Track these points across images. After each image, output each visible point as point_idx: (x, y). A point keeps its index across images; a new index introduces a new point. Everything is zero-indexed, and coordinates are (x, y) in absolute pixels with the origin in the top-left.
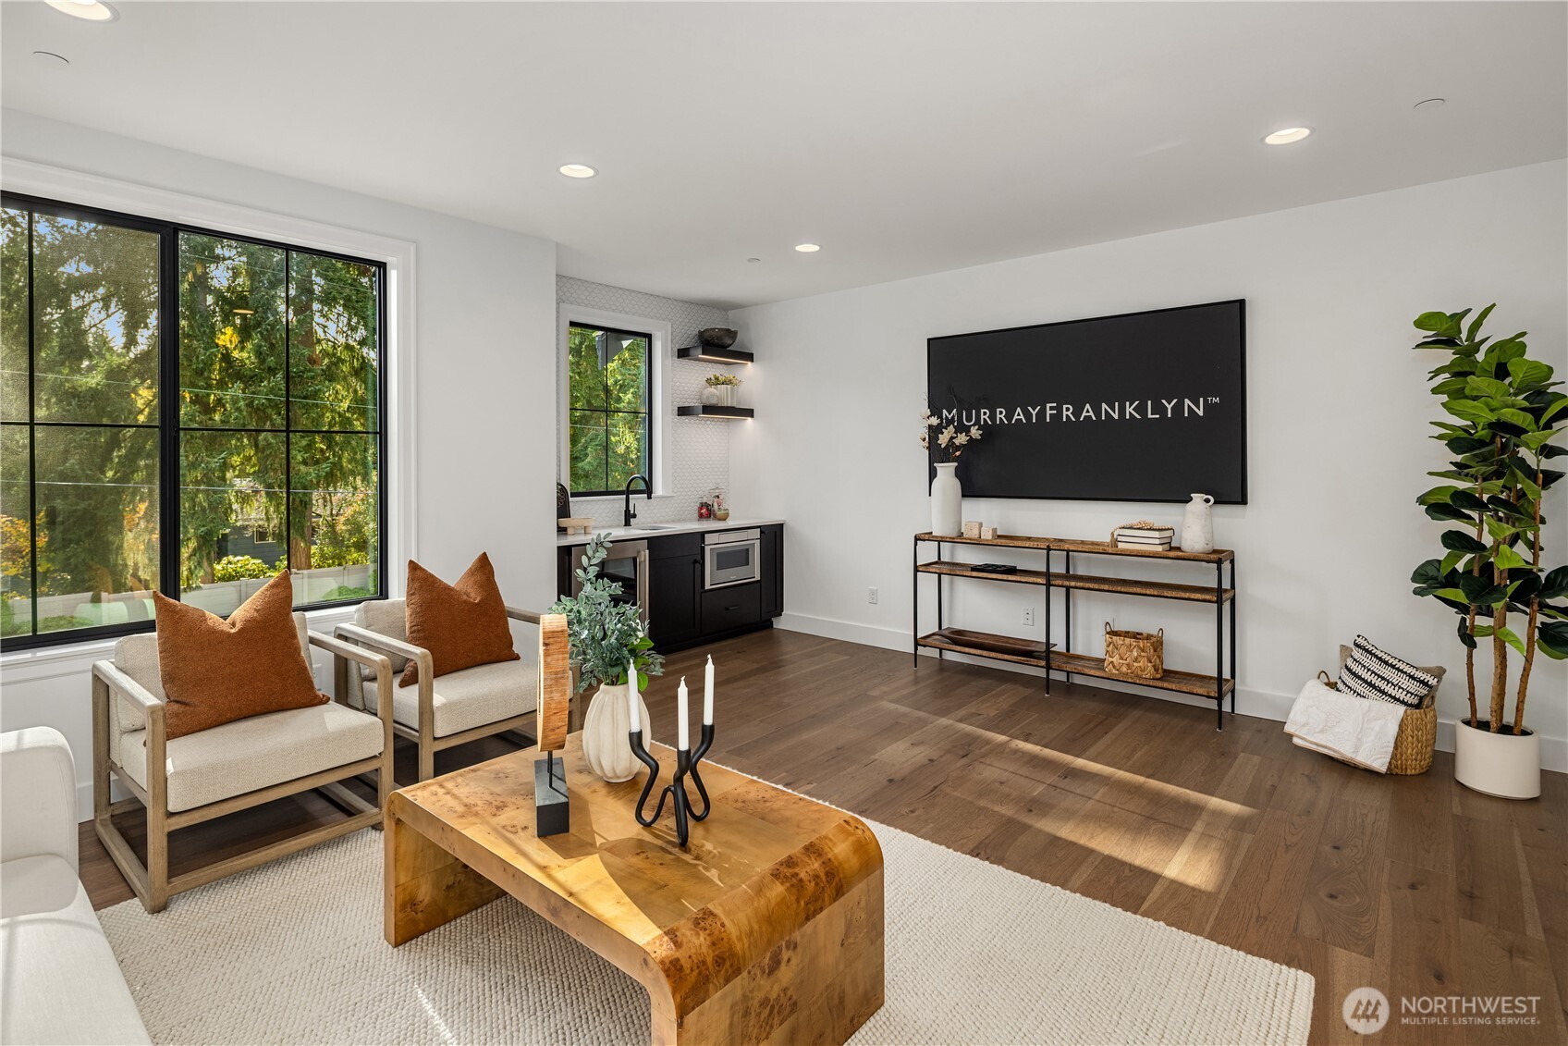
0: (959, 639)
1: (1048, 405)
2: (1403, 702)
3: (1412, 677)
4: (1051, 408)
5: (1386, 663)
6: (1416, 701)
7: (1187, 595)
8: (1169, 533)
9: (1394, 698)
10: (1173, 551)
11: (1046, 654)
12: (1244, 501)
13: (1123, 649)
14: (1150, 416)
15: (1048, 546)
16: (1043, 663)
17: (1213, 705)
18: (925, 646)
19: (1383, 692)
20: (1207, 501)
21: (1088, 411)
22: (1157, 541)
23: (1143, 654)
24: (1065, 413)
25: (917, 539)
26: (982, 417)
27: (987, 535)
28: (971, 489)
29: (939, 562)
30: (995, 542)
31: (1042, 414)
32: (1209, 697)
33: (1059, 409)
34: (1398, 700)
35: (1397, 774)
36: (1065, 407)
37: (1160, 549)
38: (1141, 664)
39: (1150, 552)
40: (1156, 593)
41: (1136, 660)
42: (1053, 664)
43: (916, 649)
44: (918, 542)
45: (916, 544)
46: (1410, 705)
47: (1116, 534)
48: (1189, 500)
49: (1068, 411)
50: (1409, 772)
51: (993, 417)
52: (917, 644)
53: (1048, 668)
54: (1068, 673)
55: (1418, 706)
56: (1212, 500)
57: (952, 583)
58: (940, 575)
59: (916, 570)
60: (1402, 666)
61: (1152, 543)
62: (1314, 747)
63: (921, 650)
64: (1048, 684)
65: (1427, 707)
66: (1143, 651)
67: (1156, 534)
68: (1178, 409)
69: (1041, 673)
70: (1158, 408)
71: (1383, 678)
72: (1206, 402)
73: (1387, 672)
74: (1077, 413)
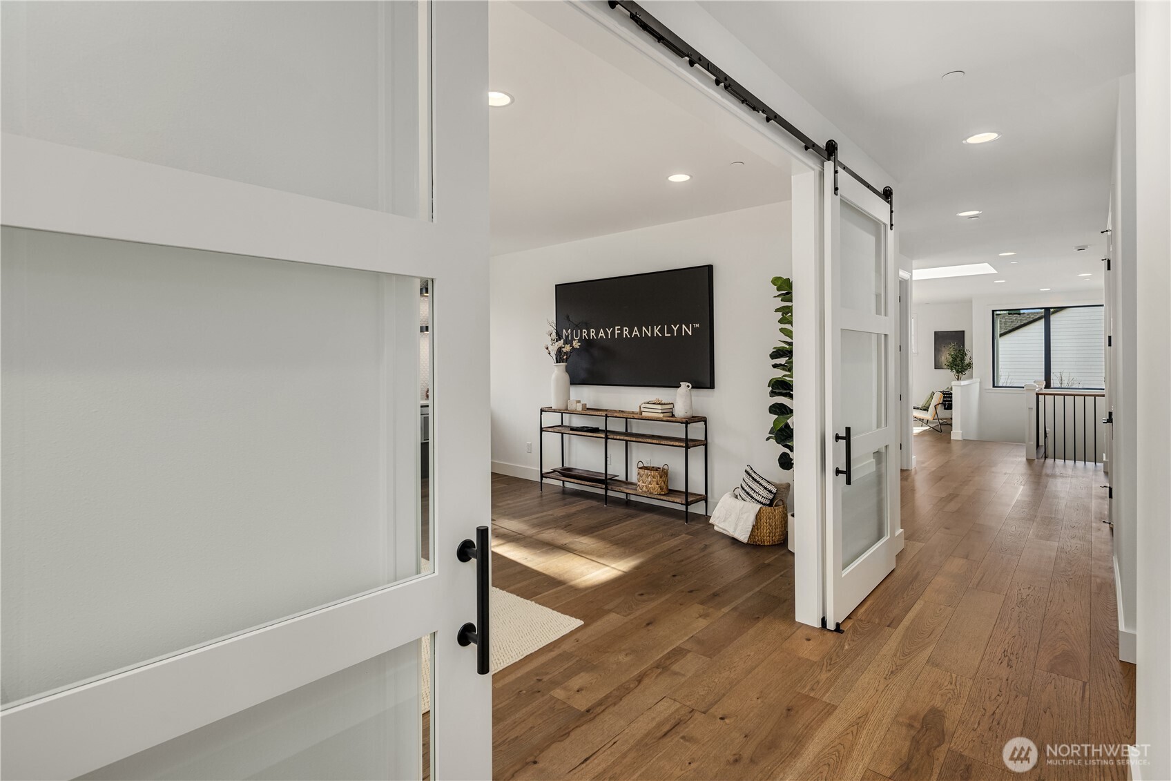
0: (566, 473)
1: (616, 327)
2: (761, 503)
3: (765, 488)
4: (618, 329)
5: (755, 480)
6: (768, 502)
7: (672, 443)
8: (671, 406)
9: (756, 500)
10: (670, 416)
11: (606, 481)
12: (712, 386)
13: (644, 476)
14: (666, 335)
15: (606, 415)
16: (604, 486)
17: (683, 508)
18: (546, 478)
19: (752, 497)
20: (688, 386)
21: (636, 332)
22: (660, 411)
23: (654, 479)
24: (625, 332)
25: (542, 411)
26: (583, 334)
27: (579, 408)
28: (576, 380)
29: (562, 426)
30: (585, 412)
31: (613, 332)
32: (682, 504)
33: (621, 330)
34: (758, 501)
35: (759, 545)
36: (625, 328)
37: (661, 415)
38: (652, 486)
39: (655, 417)
40: (657, 442)
41: (650, 483)
42: (609, 487)
43: (542, 480)
44: (543, 413)
45: (541, 414)
46: (765, 504)
47: (642, 407)
48: (679, 386)
49: (626, 332)
50: (766, 544)
51: (589, 334)
52: (542, 476)
53: (606, 489)
54: (627, 494)
55: (770, 505)
56: (690, 385)
57: (570, 439)
58: (562, 434)
59: (542, 430)
60: (762, 482)
61: (657, 412)
62: (721, 531)
63: (545, 480)
64: (606, 499)
65: (775, 506)
66: (654, 478)
67: (659, 407)
68: (680, 329)
69: (602, 492)
70: (670, 331)
71: (753, 489)
72: (692, 326)
73: (755, 486)
74: (631, 332)
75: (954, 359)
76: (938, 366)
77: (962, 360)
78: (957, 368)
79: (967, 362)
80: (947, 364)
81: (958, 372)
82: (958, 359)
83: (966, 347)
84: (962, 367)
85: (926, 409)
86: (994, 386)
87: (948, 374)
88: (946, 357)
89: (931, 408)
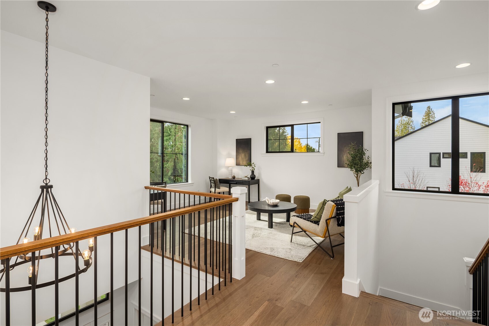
75: (354, 158)
76: (340, 165)
77: (361, 158)
78: (356, 167)
79: (365, 161)
80: (347, 162)
81: (357, 171)
82: (357, 158)
83: (366, 146)
84: (361, 166)
85: (317, 222)
86: (394, 189)
87: (348, 173)
88: (347, 157)
89: (322, 222)
